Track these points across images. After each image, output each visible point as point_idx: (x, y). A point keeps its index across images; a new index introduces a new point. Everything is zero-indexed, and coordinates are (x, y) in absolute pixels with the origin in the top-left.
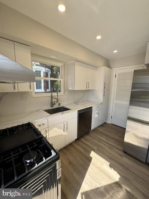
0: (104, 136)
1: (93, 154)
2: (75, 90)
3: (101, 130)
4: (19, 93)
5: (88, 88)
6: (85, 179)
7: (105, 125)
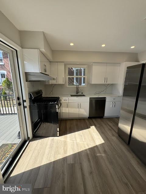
1: (93, 127)
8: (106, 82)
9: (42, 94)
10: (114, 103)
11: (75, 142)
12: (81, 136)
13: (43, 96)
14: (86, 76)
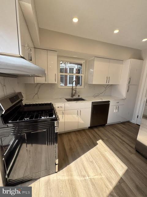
0: (119, 131)
1: (100, 142)
2: (93, 84)
3: (120, 126)
4: (48, 84)
5: (109, 83)
6: (85, 154)
7: (128, 123)
8: (108, 82)
9: (22, 100)
10: (117, 107)
11: (88, 178)
12: (92, 162)
13: (24, 102)
14: (83, 74)
